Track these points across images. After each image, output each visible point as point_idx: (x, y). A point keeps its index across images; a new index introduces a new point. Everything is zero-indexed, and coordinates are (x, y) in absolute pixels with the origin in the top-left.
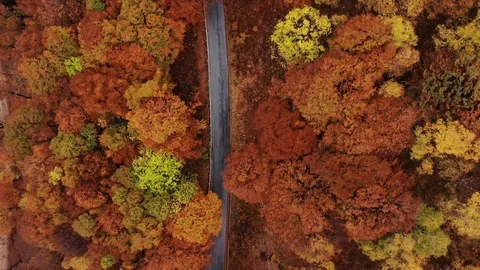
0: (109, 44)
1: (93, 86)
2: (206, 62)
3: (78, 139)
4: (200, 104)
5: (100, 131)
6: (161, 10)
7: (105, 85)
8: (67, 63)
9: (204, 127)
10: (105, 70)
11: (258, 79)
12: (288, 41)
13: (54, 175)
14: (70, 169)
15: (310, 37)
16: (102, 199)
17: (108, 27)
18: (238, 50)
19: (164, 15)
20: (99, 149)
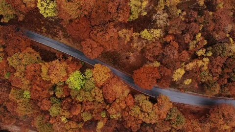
0: (24, 77)
1: (36, 90)
2: (48, 47)
3: (54, 105)
4: (61, 55)
5: (54, 95)
6: (19, 52)
7: (38, 85)
8: (25, 96)
9: (71, 58)
10: (32, 83)
11: (61, 30)
12: (47, 11)
13: (63, 119)
14: (63, 112)
15: (49, 3)
16: (79, 106)
17: (17, 74)
18: (48, 33)
19: (21, 52)
20: (61, 99)
